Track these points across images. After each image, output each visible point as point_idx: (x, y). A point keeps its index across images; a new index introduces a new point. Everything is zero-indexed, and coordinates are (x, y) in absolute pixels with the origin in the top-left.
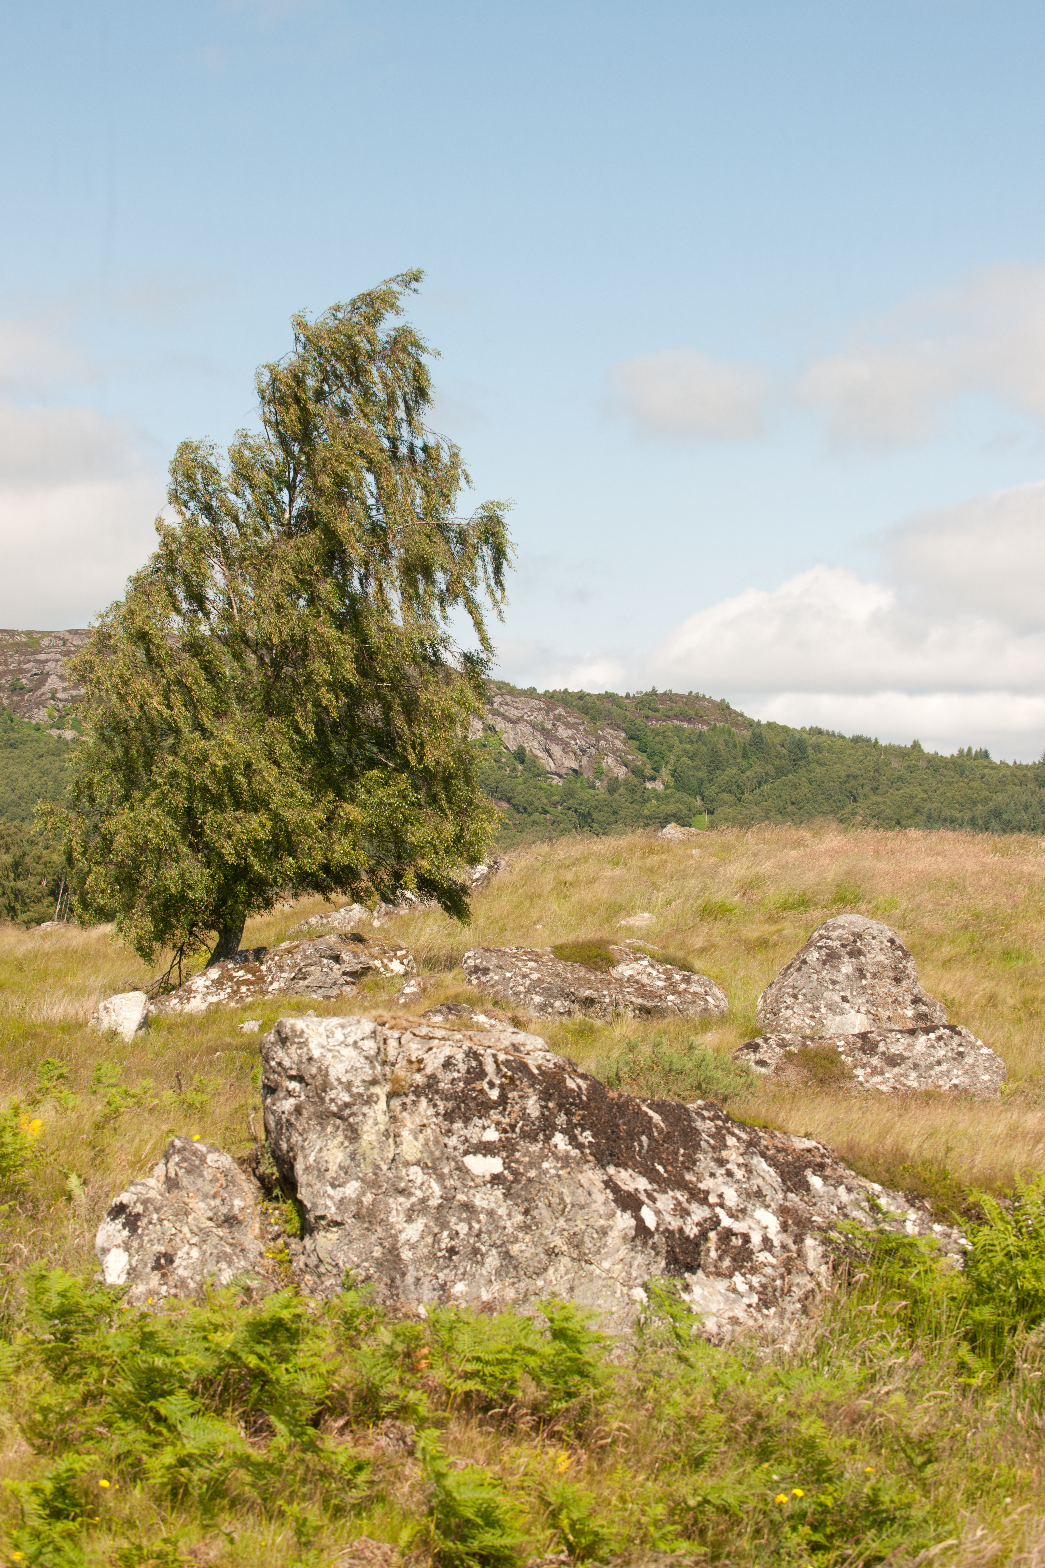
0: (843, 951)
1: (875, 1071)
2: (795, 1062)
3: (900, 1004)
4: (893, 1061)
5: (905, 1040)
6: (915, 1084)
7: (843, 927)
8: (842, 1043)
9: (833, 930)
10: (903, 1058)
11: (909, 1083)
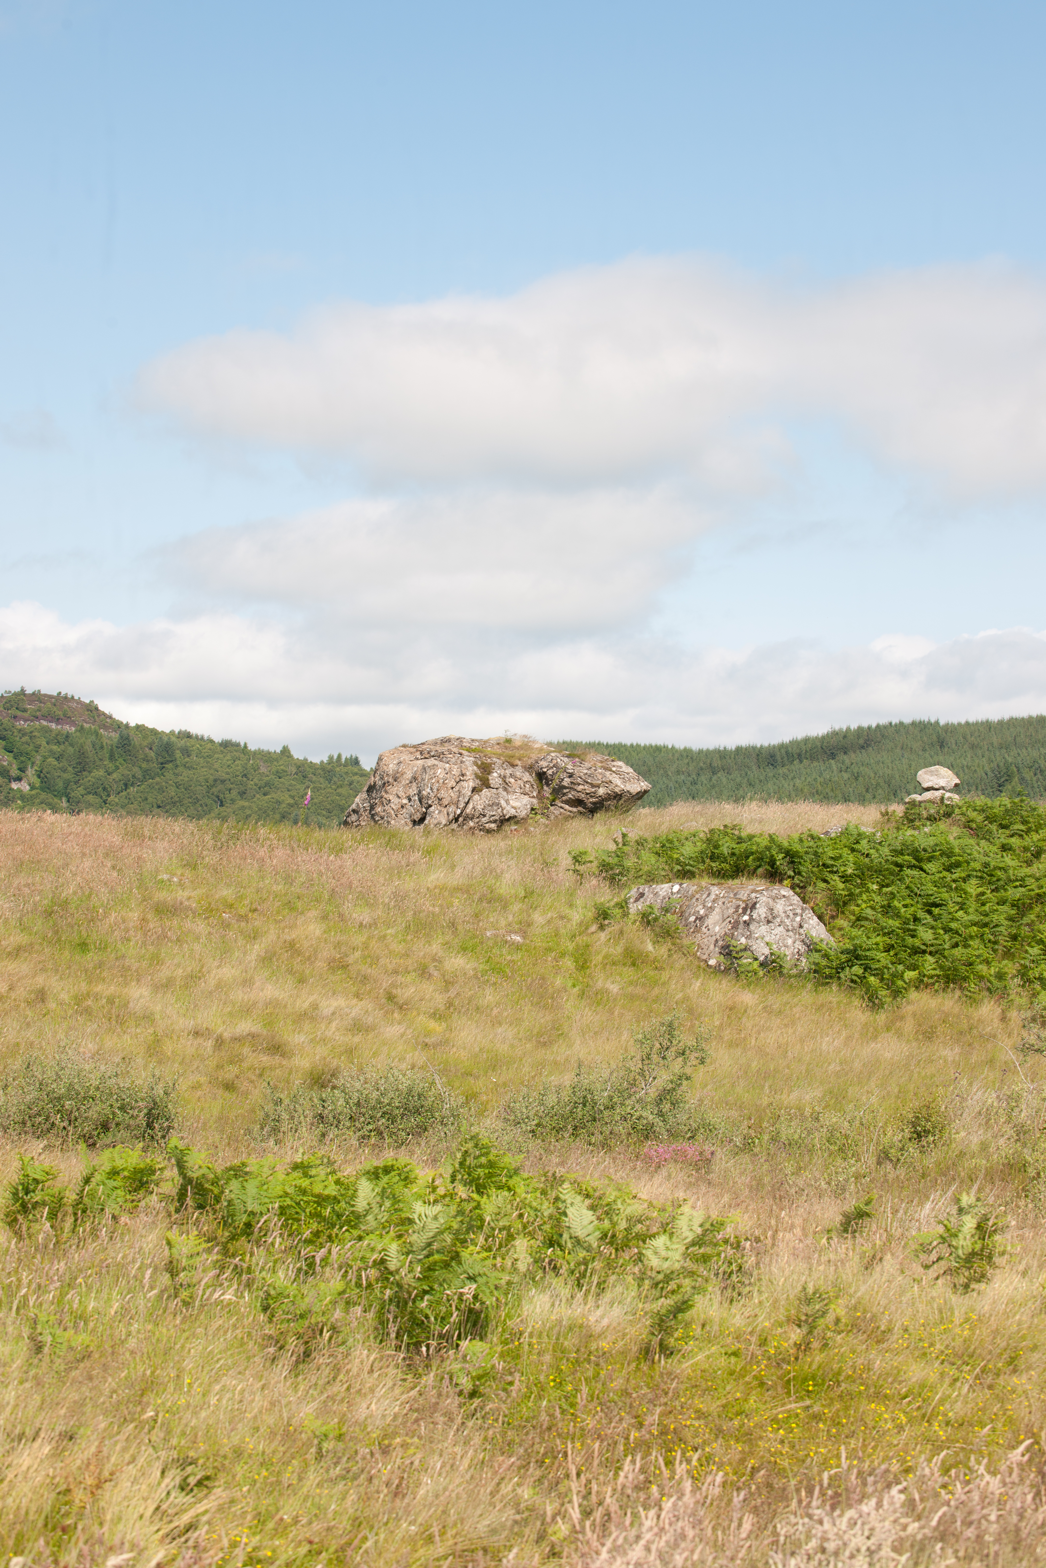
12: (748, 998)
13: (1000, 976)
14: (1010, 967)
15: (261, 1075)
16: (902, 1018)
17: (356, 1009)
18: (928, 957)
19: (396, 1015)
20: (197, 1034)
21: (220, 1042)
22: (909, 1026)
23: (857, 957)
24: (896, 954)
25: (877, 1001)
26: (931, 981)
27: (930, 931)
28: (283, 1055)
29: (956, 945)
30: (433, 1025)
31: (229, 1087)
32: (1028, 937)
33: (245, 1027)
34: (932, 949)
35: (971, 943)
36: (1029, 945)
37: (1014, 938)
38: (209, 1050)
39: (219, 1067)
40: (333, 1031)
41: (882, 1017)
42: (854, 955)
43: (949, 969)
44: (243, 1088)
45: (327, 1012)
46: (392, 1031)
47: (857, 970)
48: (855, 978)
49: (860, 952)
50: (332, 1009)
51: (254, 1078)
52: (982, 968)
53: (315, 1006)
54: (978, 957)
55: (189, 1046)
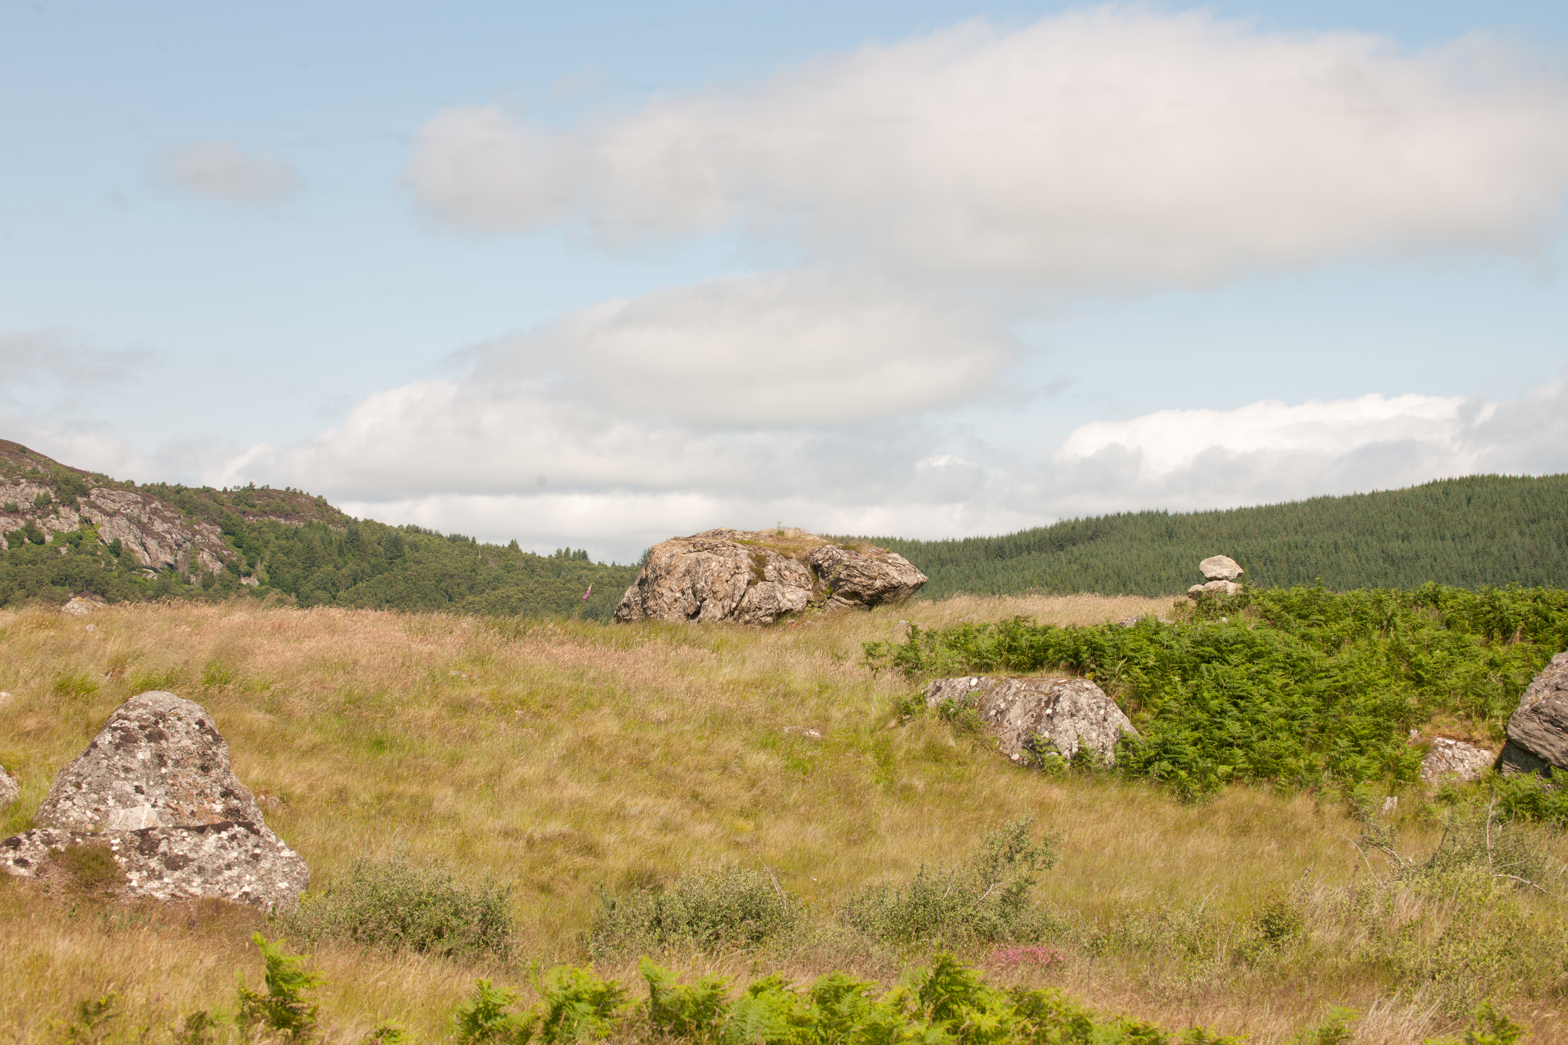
0: (141, 735)
1: (154, 875)
2: (60, 862)
3: (207, 796)
4: (173, 863)
5: (191, 839)
6: (198, 891)
7: (145, 706)
8: (118, 841)
9: (132, 710)
10: (186, 860)
11: (192, 890)
12: (1057, 793)
13: (1311, 768)
14: (1319, 759)
15: (576, 877)
16: (1215, 812)
17: (665, 808)
18: (1236, 750)
19: (704, 814)
20: (506, 834)
21: (530, 843)
22: (1222, 821)
23: (1166, 752)
24: (1203, 748)
25: (1189, 795)
26: (1240, 774)
27: (1238, 724)
28: (596, 856)
29: (1264, 738)
30: (741, 823)
31: (544, 889)
32: (1336, 728)
33: (555, 827)
34: (1240, 742)
35: (1279, 735)
36: (1338, 736)
37: (1322, 730)
38: (521, 852)
39: (532, 869)
40: (644, 830)
41: (1193, 812)
42: (1165, 749)
43: (1259, 762)
44: (559, 890)
45: (634, 811)
46: (702, 829)
47: (1166, 765)
48: (1163, 773)
49: (1169, 746)
50: (640, 807)
51: (568, 879)
52: (1290, 761)
53: (621, 805)
54: (1286, 749)
55: (501, 847)
